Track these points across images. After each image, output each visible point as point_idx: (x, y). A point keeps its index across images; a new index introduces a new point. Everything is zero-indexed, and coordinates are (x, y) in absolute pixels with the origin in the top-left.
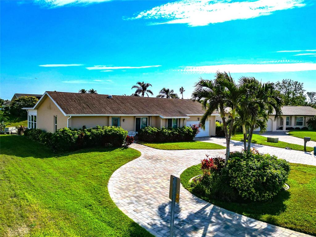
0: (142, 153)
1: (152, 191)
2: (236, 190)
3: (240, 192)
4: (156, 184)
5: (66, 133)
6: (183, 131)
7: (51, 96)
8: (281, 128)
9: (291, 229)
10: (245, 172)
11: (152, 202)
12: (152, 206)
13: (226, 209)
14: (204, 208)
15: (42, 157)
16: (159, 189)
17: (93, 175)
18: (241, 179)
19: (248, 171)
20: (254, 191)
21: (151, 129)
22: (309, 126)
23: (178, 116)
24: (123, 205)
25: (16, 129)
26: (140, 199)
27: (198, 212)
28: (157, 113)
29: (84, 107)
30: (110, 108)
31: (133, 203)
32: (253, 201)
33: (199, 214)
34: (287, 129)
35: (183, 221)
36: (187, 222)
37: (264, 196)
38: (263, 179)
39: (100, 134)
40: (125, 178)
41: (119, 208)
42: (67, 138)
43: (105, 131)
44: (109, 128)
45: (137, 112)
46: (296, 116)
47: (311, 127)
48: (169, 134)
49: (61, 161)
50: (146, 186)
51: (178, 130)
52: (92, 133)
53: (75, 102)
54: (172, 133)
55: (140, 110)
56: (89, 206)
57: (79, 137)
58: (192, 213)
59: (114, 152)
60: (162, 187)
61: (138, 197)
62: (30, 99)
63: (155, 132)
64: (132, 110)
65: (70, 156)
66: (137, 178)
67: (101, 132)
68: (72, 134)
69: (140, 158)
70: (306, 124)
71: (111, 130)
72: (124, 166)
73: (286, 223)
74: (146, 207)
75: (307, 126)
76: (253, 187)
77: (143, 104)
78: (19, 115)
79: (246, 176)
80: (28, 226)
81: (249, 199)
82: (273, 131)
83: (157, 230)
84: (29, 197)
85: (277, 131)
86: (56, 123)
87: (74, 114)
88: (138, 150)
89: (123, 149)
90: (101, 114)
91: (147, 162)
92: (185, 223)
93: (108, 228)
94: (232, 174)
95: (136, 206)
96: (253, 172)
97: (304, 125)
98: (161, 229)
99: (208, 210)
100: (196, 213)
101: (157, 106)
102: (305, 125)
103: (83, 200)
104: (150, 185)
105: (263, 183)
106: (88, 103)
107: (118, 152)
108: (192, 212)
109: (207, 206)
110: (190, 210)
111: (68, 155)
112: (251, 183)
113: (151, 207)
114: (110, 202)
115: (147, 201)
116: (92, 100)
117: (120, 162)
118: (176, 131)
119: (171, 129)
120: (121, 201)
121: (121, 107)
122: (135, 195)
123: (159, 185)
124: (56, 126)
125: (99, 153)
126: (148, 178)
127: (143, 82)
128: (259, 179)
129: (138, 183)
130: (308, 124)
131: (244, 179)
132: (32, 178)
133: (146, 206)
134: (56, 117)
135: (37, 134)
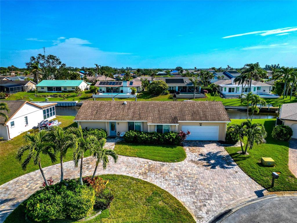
28: (146, 120)
29: (92, 114)
30: (111, 114)
53: (92, 109)
87: (79, 120)
90: (97, 120)
121: (121, 114)
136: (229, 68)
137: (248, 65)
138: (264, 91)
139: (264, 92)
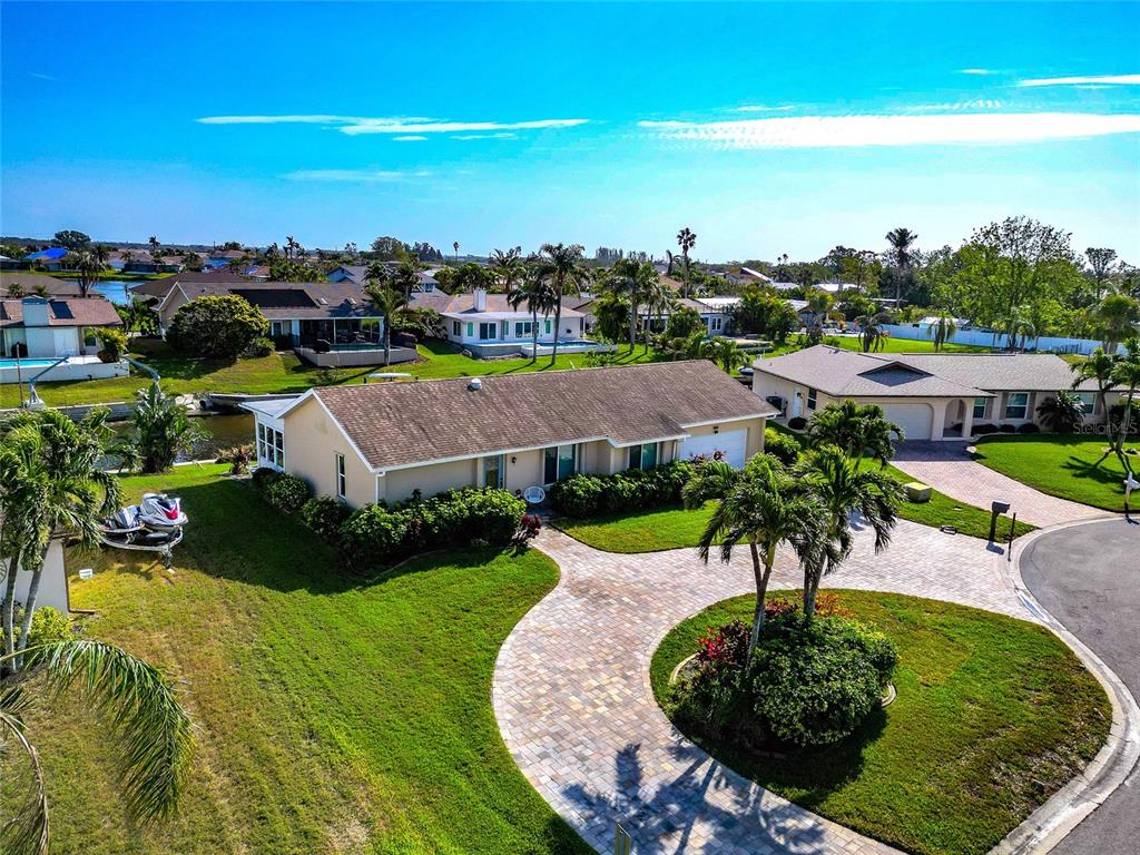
0: (563, 570)
1: (587, 716)
2: (765, 720)
3: (774, 725)
4: (596, 692)
5: (378, 524)
6: (669, 478)
7: (328, 406)
8: (958, 429)
9: (854, 829)
10: (786, 687)
11: (588, 753)
12: (587, 763)
13: (736, 772)
14: (692, 769)
15: (327, 591)
16: (602, 709)
17: (455, 661)
18: (775, 704)
19: (793, 686)
20: (802, 729)
21: (585, 484)
22: (1042, 423)
23: (657, 436)
24: (528, 762)
25: (195, 401)
26: (561, 742)
27: (680, 782)
28: (601, 433)
29: (413, 436)
30: (479, 429)
31: (550, 756)
32: (799, 745)
33: (681, 787)
34: (975, 430)
35: (647, 807)
36: (654, 811)
37: (823, 738)
38: (821, 704)
39: (457, 518)
40: (526, 672)
41: (522, 771)
42: (380, 537)
43: (470, 508)
44: (479, 498)
45: (546, 435)
46: (1005, 393)
47: (1048, 425)
48: (633, 493)
49: (374, 602)
50: (573, 698)
51: (655, 477)
52: (440, 516)
53: (390, 419)
54: (642, 489)
55: (555, 424)
56: (462, 765)
57: (408, 532)
58: (667, 784)
59: (492, 566)
60: (609, 700)
61: (558, 736)
62: (225, 305)
63: (595, 492)
64: (536, 427)
65: (391, 582)
66: (555, 670)
67: (460, 510)
68: (391, 523)
69: (560, 591)
70: (1036, 414)
71: (484, 503)
72: (520, 626)
73: (848, 814)
74: (575, 768)
75: (1036, 418)
76: (800, 721)
77: (563, 397)
78: (195, 353)
79: (787, 697)
80: (362, 822)
81: (791, 741)
82: (933, 439)
83: (596, 831)
84: (341, 738)
85: (945, 439)
86: (343, 472)
87: (392, 464)
88: (553, 557)
89: (515, 556)
90: (457, 454)
91: (576, 608)
92: (650, 812)
93: (507, 826)
94: (759, 688)
95: (555, 766)
96: (801, 690)
97: (1028, 418)
98: (604, 828)
99: (701, 773)
100: (673, 785)
101: (602, 402)
102: (1030, 417)
103: (448, 746)
104: (585, 695)
105: (821, 714)
106: (422, 417)
107: (504, 566)
108: (666, 780)
109: (698, 764)
110: (663, 777)
111: (384, 580)
112: (796, 714)
113: (585, 768)
114: (503, 753)
115: (578, 749)
116: (432, 406)
117: (512, 606)
118: (652, 482)
119: (638, 477)
120: (524, 750)
121: (507, 423)
122: (553, 730)
123: (603, 695)
124: (343, 479)
125: (457, 571)
126: (579, 672)
127: (561, 246)
128: (813, 707)
129: (555, 687)
130: (1042, 414)
131: (782, 703)
132: (327, 673)
133: (575, 764)
134: (342, 458)
135: (292, 495)
136: (295, 249)
137: (548, 249)
138: (569, 331)
139: (569, 335)
